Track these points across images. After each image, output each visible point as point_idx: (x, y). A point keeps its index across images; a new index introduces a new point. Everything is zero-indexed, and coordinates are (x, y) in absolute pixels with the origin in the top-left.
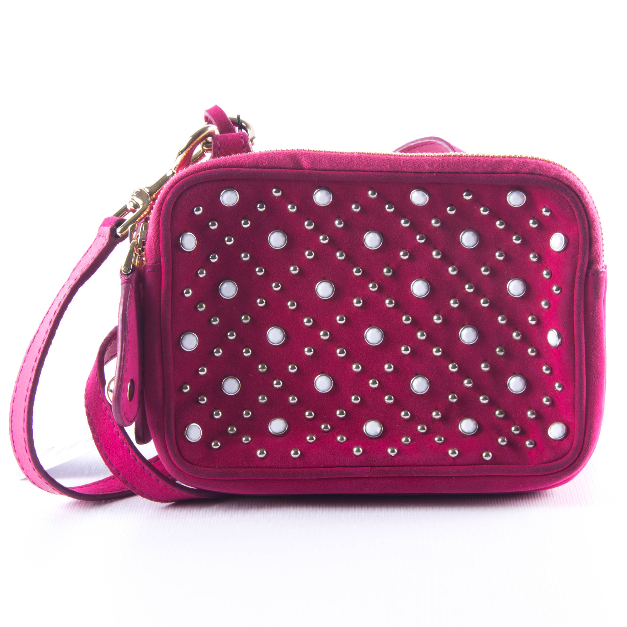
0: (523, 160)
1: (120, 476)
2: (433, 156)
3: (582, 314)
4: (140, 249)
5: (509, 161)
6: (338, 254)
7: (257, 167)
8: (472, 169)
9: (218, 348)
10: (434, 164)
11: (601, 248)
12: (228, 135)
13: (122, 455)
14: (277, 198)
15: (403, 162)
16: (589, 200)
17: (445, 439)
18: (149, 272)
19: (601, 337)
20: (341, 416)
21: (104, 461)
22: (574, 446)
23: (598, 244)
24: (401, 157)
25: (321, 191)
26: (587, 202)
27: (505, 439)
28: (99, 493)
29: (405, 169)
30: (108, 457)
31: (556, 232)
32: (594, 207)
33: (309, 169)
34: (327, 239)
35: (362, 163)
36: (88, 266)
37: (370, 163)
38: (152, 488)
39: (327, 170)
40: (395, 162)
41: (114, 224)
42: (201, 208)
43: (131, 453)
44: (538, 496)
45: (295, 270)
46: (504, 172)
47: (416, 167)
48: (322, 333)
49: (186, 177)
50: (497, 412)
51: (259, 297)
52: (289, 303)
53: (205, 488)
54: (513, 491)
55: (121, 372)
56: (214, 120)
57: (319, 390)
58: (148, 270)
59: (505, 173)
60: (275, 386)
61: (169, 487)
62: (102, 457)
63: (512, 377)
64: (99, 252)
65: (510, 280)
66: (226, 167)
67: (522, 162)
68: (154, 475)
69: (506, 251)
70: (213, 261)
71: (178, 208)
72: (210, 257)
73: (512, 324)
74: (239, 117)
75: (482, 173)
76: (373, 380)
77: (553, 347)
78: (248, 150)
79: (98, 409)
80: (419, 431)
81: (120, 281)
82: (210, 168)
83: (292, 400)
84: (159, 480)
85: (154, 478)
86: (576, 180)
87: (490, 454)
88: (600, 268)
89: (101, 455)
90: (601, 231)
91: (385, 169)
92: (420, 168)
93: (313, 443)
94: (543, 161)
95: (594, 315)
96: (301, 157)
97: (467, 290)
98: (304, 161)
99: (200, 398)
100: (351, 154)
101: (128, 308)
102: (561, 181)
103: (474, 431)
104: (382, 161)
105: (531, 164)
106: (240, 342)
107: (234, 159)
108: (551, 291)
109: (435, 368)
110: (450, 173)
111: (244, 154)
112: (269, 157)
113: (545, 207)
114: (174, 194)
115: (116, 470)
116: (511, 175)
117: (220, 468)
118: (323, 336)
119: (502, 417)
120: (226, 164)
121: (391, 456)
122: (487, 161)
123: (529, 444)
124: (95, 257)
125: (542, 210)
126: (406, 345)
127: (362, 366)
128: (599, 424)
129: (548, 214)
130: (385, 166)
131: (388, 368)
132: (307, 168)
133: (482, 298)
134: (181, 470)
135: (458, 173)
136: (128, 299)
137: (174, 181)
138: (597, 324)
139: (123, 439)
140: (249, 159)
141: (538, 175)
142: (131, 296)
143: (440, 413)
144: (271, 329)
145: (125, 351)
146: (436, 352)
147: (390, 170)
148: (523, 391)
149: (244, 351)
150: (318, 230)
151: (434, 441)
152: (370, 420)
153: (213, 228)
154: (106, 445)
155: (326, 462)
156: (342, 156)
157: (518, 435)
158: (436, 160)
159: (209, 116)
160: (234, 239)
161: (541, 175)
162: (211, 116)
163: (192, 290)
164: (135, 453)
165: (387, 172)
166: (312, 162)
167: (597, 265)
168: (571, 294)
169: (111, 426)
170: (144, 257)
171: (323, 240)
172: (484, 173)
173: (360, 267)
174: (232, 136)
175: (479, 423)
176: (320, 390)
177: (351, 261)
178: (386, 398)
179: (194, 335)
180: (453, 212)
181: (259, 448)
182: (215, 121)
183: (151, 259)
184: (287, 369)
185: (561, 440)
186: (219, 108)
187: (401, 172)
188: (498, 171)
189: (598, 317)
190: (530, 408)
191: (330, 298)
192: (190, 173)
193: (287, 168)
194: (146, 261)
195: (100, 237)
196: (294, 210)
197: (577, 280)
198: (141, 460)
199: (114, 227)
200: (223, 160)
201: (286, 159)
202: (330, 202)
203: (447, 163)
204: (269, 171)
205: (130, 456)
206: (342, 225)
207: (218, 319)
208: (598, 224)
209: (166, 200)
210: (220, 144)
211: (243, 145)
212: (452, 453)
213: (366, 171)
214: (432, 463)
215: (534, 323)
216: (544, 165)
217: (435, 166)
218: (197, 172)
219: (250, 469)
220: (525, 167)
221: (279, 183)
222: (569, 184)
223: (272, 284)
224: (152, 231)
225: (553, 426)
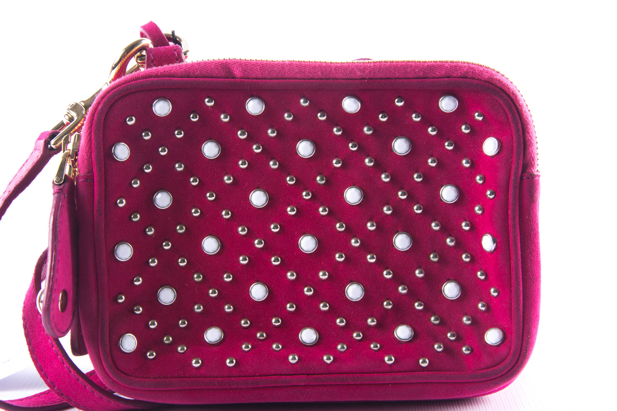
0: (455, 64)
1: (55, 388)
2: (365, 63)
3: (517, 218)
4: (73, 159)
5: (441, 65)
6: (271, 163)
7: (188, 77)
8: (403, 75)
9: (153, 259)
10: (365, 70)
11: (536, 151)
12: (162, 48)
13: (57, 367)
14: (210, 108)
15: (335, 68)
16: (522, 103)
17: (380, 346)
18: (81, 182)
19: (536, 242)
20: (277, 324)
21: (40, 374)
22: (512, 352)
23: (532, 147)
24: (333, 64)
25: (253, 99)
26: (521, 105)
27: (441, 345)
28: (39, 405)
29: (336, 76)
30: (43, 369)
31: (489, 137)
32: (527, 110)
33: (241, 78)
34: (261, 148)
35: (293, 70)
36: (22, 178)
37: (301, 70)
38: (88, 400)
39: (259, 79)
40: (326, 69)
41: (48, 137)
42: (134, 118)
43: (65, 365)
44: (475, 404)
45: (229, 179)
46: (436, 76)
47: (347, 73)
48: (256, 242)
49: (118, 87)
50: (433, 319)
51: (194, 207)
52: (224, 213)
53: (140, 399)
54: (451, 398)
55: (51, 282)
56: (149, 34)
57: (254, 298)
58: (80, 181)
59: (437, 78)
60: (211, 295)
61: (105, 398)
62: (37, 369)
63: (447, 282)
64: (33, 164)
65: (442, 186)
66: (158, 77)
67: (454, 66)
68: (89, 387)
69: (438, 157)
70: (147, 171)
71: (110, 118)
72: (144, 168)
73: (446, 231)
74: (173, 32)
75: (413, 78)
76: (308, 287)
77: (488, 252)
78: (181, 60)
79: (34, 321)
80: (355, 338)
81: (52, 191)
82: (142, 78)
83: (228, 309)
84: (94, 391)
85: (89, 390)
86: (509, 83)
87: (427, 360)
88: (535, 172)
89: (37, 367)
90: (535, 135)
91: (317, 76)
92: (352, 75)
93: (248, 351)
94: (476, 65)
95: (529, 219)
96: (233, 66)
97: (400, 196)
98: (236, 70)
99: (135, 308)
100: (283, 62)
101: (59, 218)
102: (493, 84)
103: (410, 338)
104: (313, 68)
105: (463, 68)
106: (175, 253)
107: (166, 69)
108: (486, 196)
109: (370, 275)
110: (381, 79)
111: (176, 65)
112: (201, 66)
113: (477, 112)
114: (106, 103)
115: (51, 383)
116: (442, 79)
117: (155, 378)
118: (258, 244)
119: (437, 323)
120: (158, 74)
121: (327, 363)
122: (418, 66)
123: (466, 350)
124: (29, 170)
125: (474, 115)
126: (340, 252)
127: (297, 274)
128: (537, 330)
129: (480, 118)
130: (317, 73)
131: (323, 276)
132: (239, 77)
133: (415, 205)
134: (115, 381)
135: (389, 79)
136: (59, 209)
137: (106, 91)
138: (532, 228)
139: (57, 351)
140: (180, 69)
141: (470, 78)
142: (62, 206)
143: (376, 320)
144: (206, 239)
145: (55, 261)
146: (371, 259)
147: (321, 77)
148: (458, 297)
149: (180, 260)
150: (251, 140)
151: (370, 348)
152: (305, 327)
153: (147, 138)
154: (41, 358)
155: (262, 371)
156: (273, 65)
157: (454, 341)
158: (367, 66)
159: (144, 32)
160: (168, 149)
161: (473, 79)
162: (146, 31)
163: (126, 200)
164: (69, 365)
165: (318, 79)
166: (244, 70)
167: (532, 168)
168: (505, 198)
169: (46, 338)
170: (77, 168)
171: (256, 149)
172: (416, 78)
173: (293, 176)
174: (166, 49)
175: (414, 329)
176: (256, 299)
177: (284, 170)
178: (321, 305)
179: (129, 245)
180: (385, 120)
181: (195, 357)
182: (150, 36)
183: (84, 169)
184: (223, 278)
185: (498, 346)
186: (154, 24)
187: (333, 79)
188: (430, 76)
189: (534, 221)
190: (465, 314)
191: (264, 207)
192: (122, 83)
193: (220, 77)
194: (79, 171)
195: (36, 151)
196: (227, 120)
197: (512, 184)
198: (75, 372)
199: (48, 139)
200: (155, 70)
201: (217, 68)
202: (263, 111)
203: (379, 69)
204: (201, 81)
205: (64, 368)
206: (275, 134)
207: (153, 230)
208: (531, 127)
209: (98, 110)
210: (153, 56)
211: (177, 57)
212: (389, 360)
213: (297, 79)
214: (369, 370)
215: (467, 228)
216: (477, 69)
217: (367, 72)
218: (129, 82)
219: (185, 379)
220: (457, 71)
221: (211, 93)
222: (502, 86)
223: (206, 194)
224: (84, 142)
225: (490, 332)
